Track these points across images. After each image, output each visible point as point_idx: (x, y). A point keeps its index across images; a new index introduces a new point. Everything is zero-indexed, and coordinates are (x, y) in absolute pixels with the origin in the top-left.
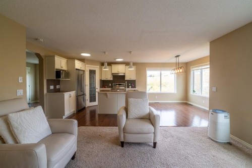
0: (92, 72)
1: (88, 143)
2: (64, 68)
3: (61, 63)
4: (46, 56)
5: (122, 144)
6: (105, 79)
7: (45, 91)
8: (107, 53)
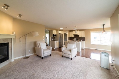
0: (65, 35)
1: (55, 54)
2: (56, 33)
3: (54, 32)
4: (51, 30)
5: (63, 56)
6: (71, 37)
7: (50, 40)
8: (67, 28)
